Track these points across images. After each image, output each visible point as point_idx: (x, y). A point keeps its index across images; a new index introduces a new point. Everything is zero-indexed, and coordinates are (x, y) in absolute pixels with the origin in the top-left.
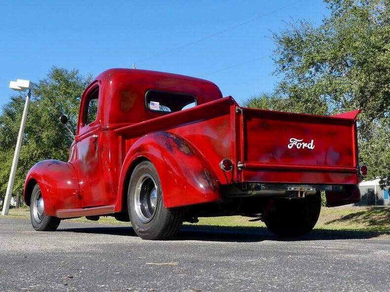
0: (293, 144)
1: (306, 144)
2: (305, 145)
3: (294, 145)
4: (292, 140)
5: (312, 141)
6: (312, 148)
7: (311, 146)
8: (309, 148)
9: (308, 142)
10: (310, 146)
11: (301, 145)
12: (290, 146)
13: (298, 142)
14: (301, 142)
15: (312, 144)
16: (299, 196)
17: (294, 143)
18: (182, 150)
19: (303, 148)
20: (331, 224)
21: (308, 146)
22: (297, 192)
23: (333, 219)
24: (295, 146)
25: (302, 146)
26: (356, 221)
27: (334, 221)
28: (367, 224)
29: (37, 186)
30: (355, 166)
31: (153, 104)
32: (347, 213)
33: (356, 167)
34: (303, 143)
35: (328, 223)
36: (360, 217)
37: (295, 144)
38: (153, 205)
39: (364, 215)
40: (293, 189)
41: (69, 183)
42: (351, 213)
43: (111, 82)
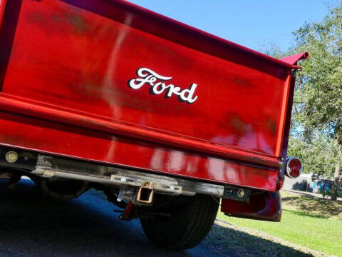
0: (144, 81)
1: (178, 89)
2: (174, 90)
3: (147, 84)
4: (144, 72)
5: (194, 86)
6: (190, 99)
7: (189, 95)
8: (184, 98)
9: (185, 85)
10: (186, 95)
11: (164, 87)
12: (137, 83)
13: (158, 80)
14: (167, 83)
15: (192, 92)
16: (138, 199)
17: (147, 78)
19: (170, 95)
21: (182, 95)
22: (136, 188)
24: (148, 87)
25: (167, 90)
26: (291, 203)
28: (299, 207)
30: (277, 154)
33: (279, 158)
34: (172, 86)
36: (295, 201)
37: (151, 82)
39: (298, 200)
40: (123, 180)
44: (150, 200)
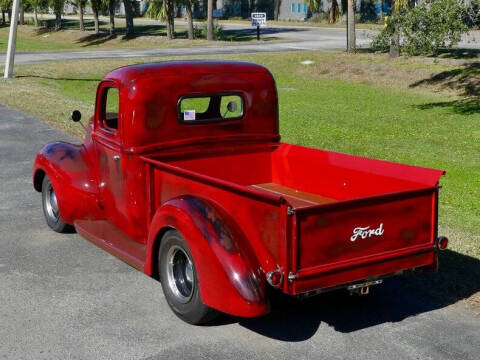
0: (357, 235)
1: (374, 230)
2: (372, 232)
3: (359, 235)
4: (356, 231)
5: (381, 225)
6: (380, 233)
7: (379, 232)
8: (377, 234)
11: (367, 233)
12: (354, 237)
13: (363, 231)
14: (368, 230)
15: (380, 229)
16: (362, 293)
17: (359, 232)
18: (222, 242)
19: (370, 236)
20: (418, 88)
21: (376, 232)
22: (360, 289)
23: (420, 79)
26: (449, 84)
27: (421, 82)
28: (463, 91)
29: (47, 178)
30: (432, 242)
31: (187, 114)
32: (439, 70)
33: (433, 244)
34: (370, 231)
35: (414, 85)
36: (455, 79)
38: (188, 278)
39: (460, 76)
40: (354, 287)
41: (87, 185)
42: (443, 70)
43: (134, 88)
44: (367, 292)
